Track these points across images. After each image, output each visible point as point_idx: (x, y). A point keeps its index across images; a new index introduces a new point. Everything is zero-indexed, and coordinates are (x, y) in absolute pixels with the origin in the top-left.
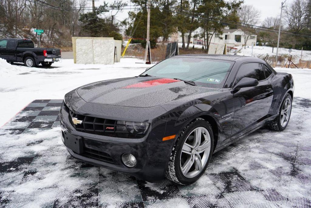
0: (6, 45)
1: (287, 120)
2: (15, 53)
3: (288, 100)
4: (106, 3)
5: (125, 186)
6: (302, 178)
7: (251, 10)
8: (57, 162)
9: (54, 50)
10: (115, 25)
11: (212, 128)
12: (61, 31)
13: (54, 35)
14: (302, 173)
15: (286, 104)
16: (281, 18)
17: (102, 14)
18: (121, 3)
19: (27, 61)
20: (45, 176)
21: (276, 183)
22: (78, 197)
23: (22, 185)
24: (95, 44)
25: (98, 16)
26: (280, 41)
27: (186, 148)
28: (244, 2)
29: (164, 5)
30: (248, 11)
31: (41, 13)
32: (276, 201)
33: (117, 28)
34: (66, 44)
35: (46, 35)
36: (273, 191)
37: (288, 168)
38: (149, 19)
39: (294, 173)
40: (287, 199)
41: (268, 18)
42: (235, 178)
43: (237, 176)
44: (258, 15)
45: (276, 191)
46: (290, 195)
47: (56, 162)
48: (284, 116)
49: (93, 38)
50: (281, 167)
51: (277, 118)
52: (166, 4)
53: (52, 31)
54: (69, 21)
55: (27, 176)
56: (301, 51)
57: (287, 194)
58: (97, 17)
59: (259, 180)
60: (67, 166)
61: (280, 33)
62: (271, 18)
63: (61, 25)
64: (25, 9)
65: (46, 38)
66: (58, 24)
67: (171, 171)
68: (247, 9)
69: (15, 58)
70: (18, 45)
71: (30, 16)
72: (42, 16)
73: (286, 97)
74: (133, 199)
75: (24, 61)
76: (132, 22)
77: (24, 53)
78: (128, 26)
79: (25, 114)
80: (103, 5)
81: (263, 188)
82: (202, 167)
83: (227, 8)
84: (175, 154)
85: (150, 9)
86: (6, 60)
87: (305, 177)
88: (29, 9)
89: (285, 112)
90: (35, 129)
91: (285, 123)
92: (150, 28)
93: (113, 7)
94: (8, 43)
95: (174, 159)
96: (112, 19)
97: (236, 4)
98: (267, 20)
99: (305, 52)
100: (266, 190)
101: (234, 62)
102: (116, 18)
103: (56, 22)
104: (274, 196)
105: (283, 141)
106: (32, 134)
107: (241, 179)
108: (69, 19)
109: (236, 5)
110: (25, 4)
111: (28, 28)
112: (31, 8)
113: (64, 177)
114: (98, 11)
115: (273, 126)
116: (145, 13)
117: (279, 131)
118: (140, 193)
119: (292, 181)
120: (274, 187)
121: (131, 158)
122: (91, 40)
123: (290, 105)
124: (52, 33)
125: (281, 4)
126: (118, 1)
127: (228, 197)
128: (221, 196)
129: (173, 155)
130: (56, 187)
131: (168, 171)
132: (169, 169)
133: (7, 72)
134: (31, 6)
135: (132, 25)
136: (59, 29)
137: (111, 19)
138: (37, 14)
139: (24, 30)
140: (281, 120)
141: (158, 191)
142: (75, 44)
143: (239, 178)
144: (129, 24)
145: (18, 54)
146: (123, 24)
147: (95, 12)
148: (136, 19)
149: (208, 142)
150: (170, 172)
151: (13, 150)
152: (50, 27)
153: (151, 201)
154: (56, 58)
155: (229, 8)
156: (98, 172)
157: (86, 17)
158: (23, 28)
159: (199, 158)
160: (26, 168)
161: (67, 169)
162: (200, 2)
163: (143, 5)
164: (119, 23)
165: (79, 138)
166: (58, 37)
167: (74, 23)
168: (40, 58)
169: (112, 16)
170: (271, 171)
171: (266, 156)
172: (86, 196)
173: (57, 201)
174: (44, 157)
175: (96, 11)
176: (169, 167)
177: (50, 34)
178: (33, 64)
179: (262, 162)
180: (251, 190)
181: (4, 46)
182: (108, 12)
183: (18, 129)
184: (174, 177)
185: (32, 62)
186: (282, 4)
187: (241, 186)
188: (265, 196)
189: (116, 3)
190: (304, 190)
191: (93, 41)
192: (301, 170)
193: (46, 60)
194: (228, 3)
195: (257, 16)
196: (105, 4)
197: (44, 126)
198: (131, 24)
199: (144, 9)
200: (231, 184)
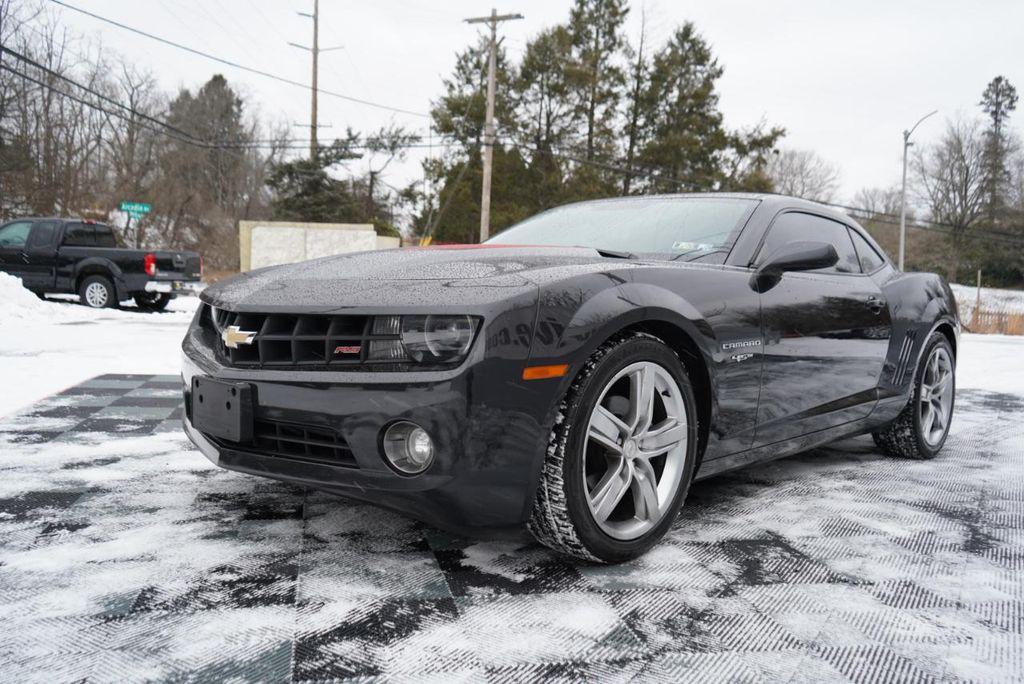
0: (25, 238)
1: (945, 426)
2: (54, 264)
3: (940, 358)
4: (354, 133)
5: (391, 562)
6: (1006, 557)
7: (810, 165)
8: (162, 506)
9: (179, 256)
10: (381, 202)
11: (690, 378)
12: (206, 222)
13: (182, 234)
14: (1003, 546)
15: (935, 368)
16: (904, 189)
17: (338, 166)
18: (402, 135)
19: (90, 288)
20: (114, 536)
21: (915, 567)
22: (224, 583)
23: (32, 551)
24: (312, 244)
25: (329, 171)
26: (905, 258)
27: (602, 423)
28: (786, 133)
29: (537, 140)
30: (802, 167)
31: (147, 166)
32: (917, 607)
33: (386, 210)
34: (219, 260)
35: (156, 231)
36: (908, 586)
37: (954, 534)
38: (490, 178)
39: (976, 544)
40: (958, 605)
41: (864, 191)
42: (773, 553)
43: (779, 549)
44: (834, 179)
45: (917, 586)
46: (967, 596)
47: (157, 505)
48: (932, 407)
49: (306, 224)
50: (929, 533)
51: (908, 410)
52: (544, 138)
53: (178, 219)
54: (235, 193)
55: (52, 534)
56: (974, 290)
57: (958, 594)
58: (324, 176)
59: (859, 561)
60: (195, 514)
61: (906, 226)
62: (875, 191)
63: (209, 202)
64: (97, 151)
65: (155, 241)
66: (198, 197)
67: (550, 499)
68: (796, 162)
69: (52, 278)
70: (65, 238)
71: (111, 174)
72: (150, 172)
73: (935, 343)
74: (420, 591)
75: (79, 289)
76: (433, 192)
77: (81, 265)
78: (421, 205)
79: (65, 402)
80: (345, 137)
81: (871, 578)
82: (658, 511)
83: (734, 150)
84: (567, 434)
85: (491, 149)
86: (20, 280)
87: (1015, 555)
88: (110, 150)
89: (935, 397)
90: (94, 433)
91: (938, 434)
92: (492, 208)
93: (374, 145)
94: (32, 232)
95: (563, 452)
96: (372, 183)
97: (760, 138)
98: (863, 197)
99: (985, 292)
100: (882, 582)
101: (758, 202)
102: (383, 179)
103: (191, 192)
104: (910, 598)
105: (933, 479)
106: (84, 444)
107: (796, 556)
108: (234, 184)
109: (762, 141)
110: (99, 138)
111: (101, 208)
112: (117, 149)
113: (184, 538)
114: (326, 156)
115: (898, 440)
116: (476, 162)
117: (918, 459)
118: (442, 578)
119: (969, 564)
120: (911, 576)
121: (414, 445)
122: (302, 230)
123: (950, 374)
124: (176, 227)
125: (903, 136)
126: (391, 128)
127: (751, 594)
128: (728, 591)
129: (558, 440)
130: (153, 559)
131: (541, 501)
132: (544, 494)
133: (21, 317)
134: (117, 143)
135: (436, 204)
136: (202, 216)
137: (368, 182)
138: (136, 168)
139: (89, 214)
140: (921, 422)
141: (507, 575)
142: (250, 241)
143: (787, 555)
144: (424, 197)
145: (62, 269)
146: (405, 198)
147: (316, 158)
148: (448, 183)
149: (676, 425)
150: (548, 502)
151: (16, 475)
152: (172, 208)
153: (480, 596)
154: (185, 281)
155: (742, 151)
156: (302, 530)
157: (290, 174)
158: (86, 207)
159: (647, 475)
160: (54, 516)
161: (194, 521)
162: (650, 134)
163: (472, 140)
164: (394, 194)
165: (240, 385)
166: (194, 240)
167: (250, 198)
168: (132, 280)
169: (373, 174)
170: (898, 541)
171: (877, 507)
172: (253, 581)
173: (151, 590)
174: (118, 495)
175: (322, 155)
176: (545, 485)
177: (170, 228)
178: (109, 299)
179: (866, 519)
180: (829, 582)
181: (19, 243)
182: (358, 160)
183: (38, 433)
184: (560, 522)
185: (106, 292)
186: (907, 135)
187: (796, 571)
188: (881, 596)
189: (384, 134)
190: (1013, 583)
191: (306, 235)
192: (998, 540)
193: (151, 286)
194: (736, 133)
195: (831, 183)
196: (350, 134)
197: (126, 429)
198: (432, 197)
199: (474, 153)
200: (760, 568)
